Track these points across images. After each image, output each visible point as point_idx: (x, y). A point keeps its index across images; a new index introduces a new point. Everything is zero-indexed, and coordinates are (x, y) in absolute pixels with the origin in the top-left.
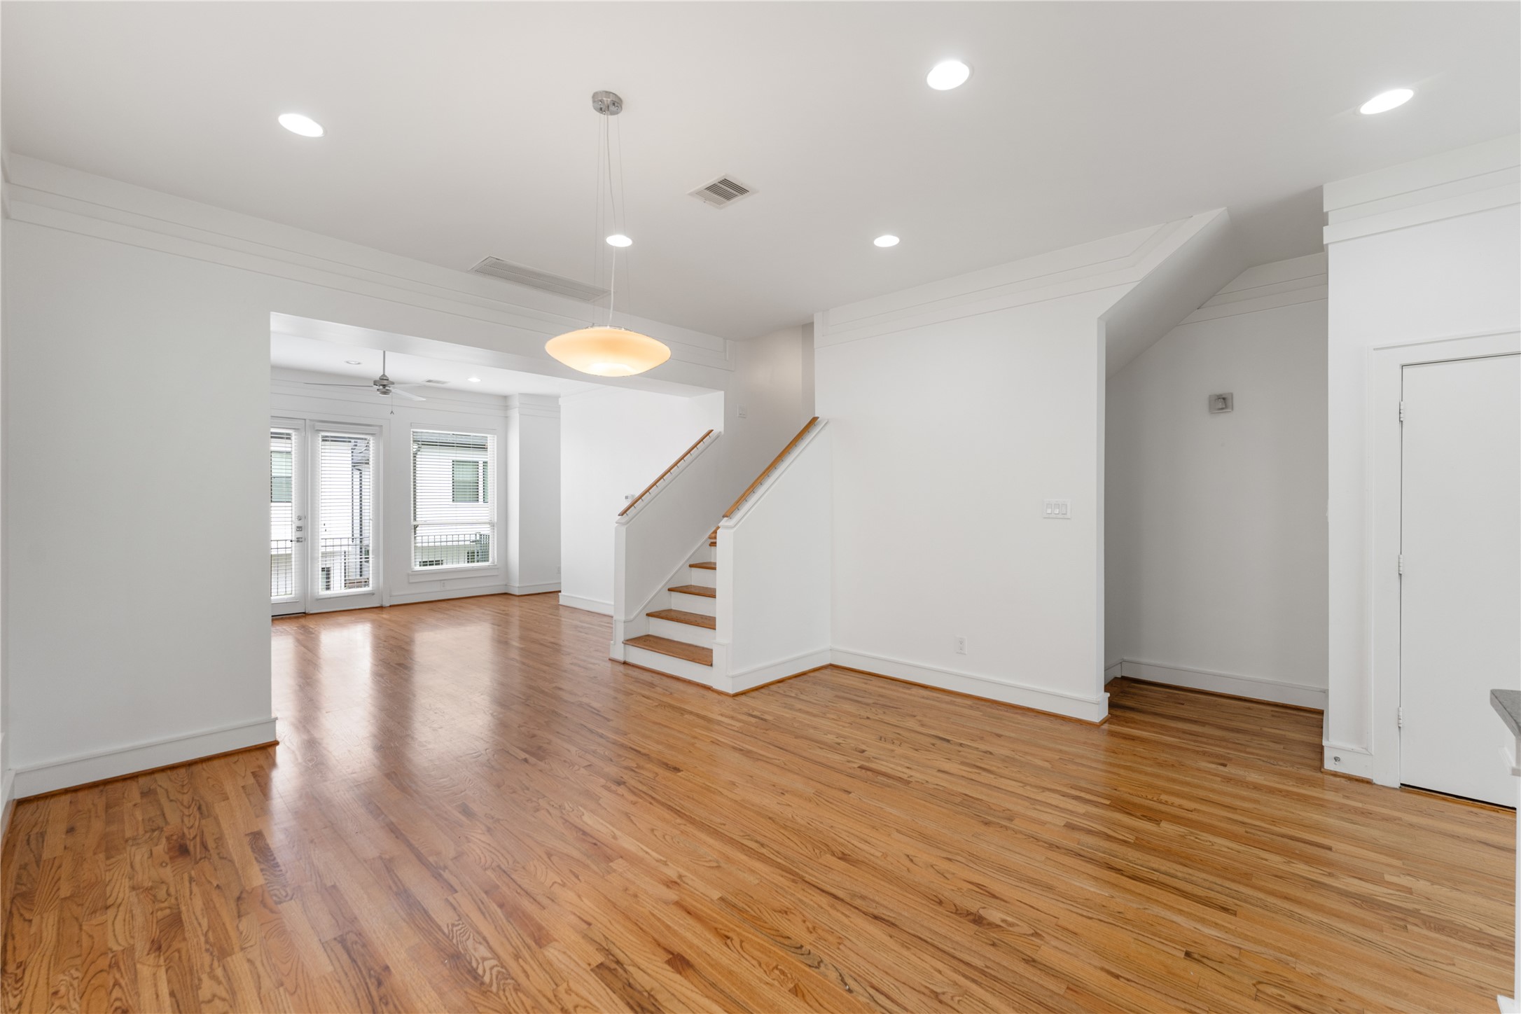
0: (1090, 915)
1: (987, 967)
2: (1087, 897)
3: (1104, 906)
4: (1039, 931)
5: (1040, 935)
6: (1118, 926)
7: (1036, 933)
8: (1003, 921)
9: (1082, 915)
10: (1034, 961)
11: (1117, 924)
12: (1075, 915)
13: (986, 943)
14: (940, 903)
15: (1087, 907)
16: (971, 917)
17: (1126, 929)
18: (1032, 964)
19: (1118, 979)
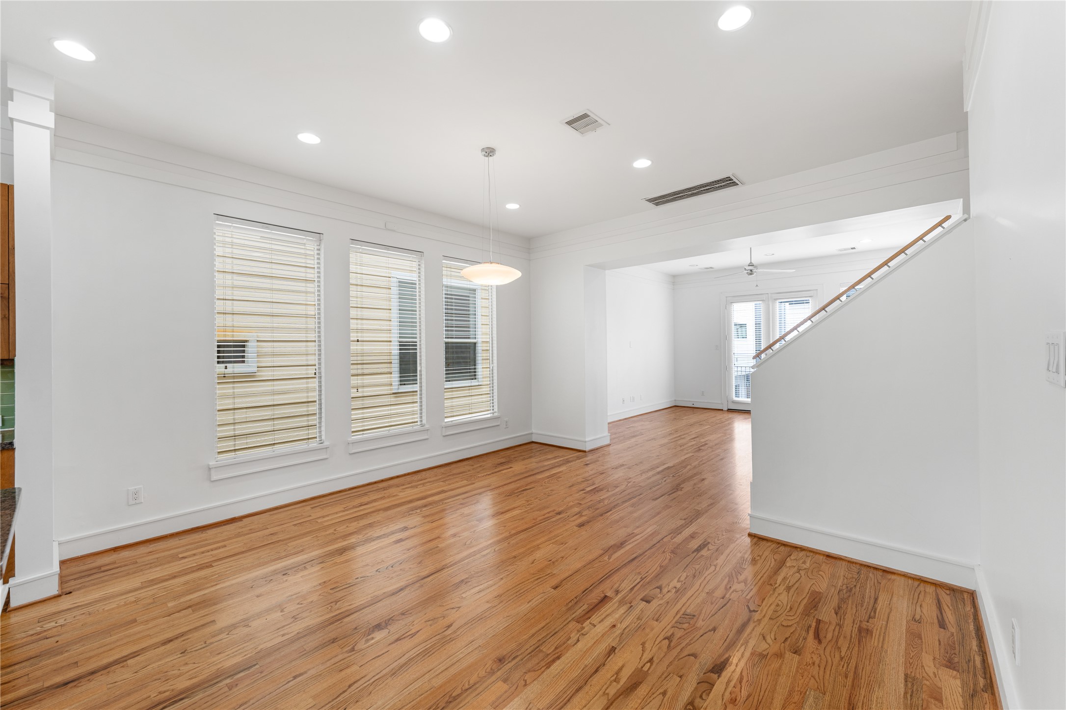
0: (353, 688)
1: (342, 622)
2: (372, 695)
3: (357, 701)
4: (354, 652)
5: (351, 652)
6: (333, 700)
7: (353, 651)
8: (373, 638)
9: (355, 683)
10: (333, 642)
11: (335, 701)
12: (358, 678)
13: (359, 626)
14: (403, 614)
15: (363, 689)
16: (383, 624)
17: (327, 704)
18: (332, 641)
19: (293, 677)
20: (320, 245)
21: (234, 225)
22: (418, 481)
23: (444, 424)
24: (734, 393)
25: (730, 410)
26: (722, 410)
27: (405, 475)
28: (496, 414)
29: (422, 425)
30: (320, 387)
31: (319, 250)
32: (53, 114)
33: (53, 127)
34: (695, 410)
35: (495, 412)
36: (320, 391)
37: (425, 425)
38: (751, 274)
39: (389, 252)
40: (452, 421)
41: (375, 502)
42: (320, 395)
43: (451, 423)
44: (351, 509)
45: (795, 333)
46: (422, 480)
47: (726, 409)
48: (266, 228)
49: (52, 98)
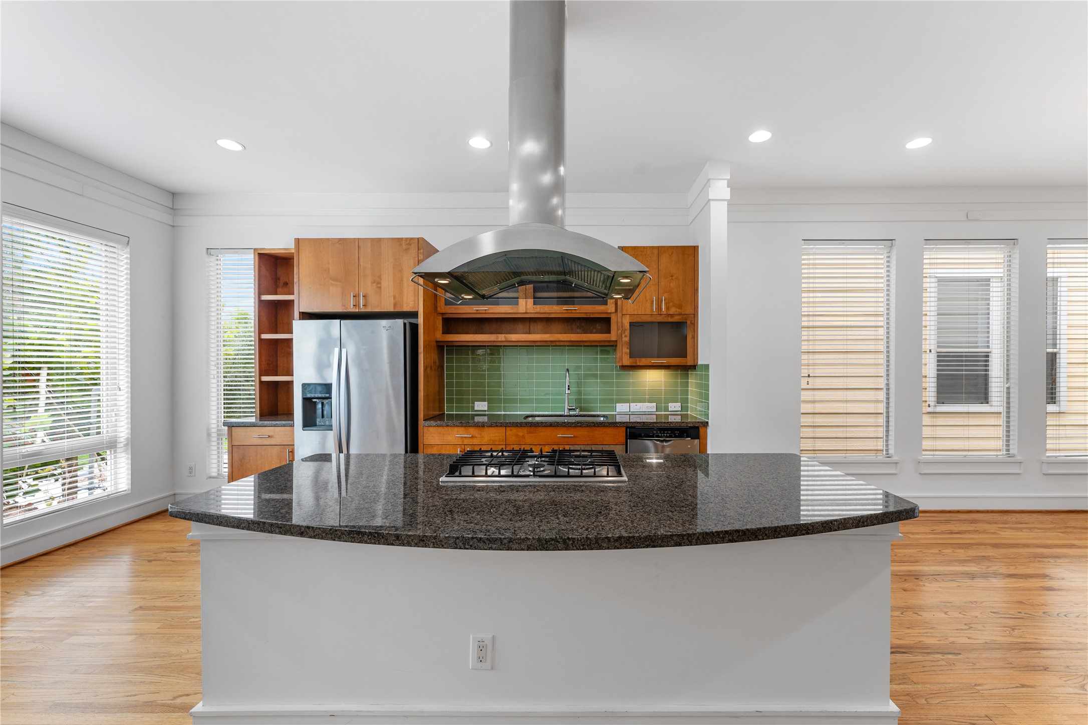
20: (889, 252)
21: (816, 247)
22: (1016, 523)
23: (1045, 458)
27: (987, 512)
29: (1009, 456)
30: (888, 399)
31: (888, 257)
32: (728, 190)
33: (728, 198)
36: (888, 403)
37: (1015, 455)
39: (970, 246)
40: (1056, 457)
41: (969, 533)
42: (888, 408)
43: (1054, 458)
44: (938, 533)
46: (1022, 523)
48: (843, 244)
49: (729, 177)
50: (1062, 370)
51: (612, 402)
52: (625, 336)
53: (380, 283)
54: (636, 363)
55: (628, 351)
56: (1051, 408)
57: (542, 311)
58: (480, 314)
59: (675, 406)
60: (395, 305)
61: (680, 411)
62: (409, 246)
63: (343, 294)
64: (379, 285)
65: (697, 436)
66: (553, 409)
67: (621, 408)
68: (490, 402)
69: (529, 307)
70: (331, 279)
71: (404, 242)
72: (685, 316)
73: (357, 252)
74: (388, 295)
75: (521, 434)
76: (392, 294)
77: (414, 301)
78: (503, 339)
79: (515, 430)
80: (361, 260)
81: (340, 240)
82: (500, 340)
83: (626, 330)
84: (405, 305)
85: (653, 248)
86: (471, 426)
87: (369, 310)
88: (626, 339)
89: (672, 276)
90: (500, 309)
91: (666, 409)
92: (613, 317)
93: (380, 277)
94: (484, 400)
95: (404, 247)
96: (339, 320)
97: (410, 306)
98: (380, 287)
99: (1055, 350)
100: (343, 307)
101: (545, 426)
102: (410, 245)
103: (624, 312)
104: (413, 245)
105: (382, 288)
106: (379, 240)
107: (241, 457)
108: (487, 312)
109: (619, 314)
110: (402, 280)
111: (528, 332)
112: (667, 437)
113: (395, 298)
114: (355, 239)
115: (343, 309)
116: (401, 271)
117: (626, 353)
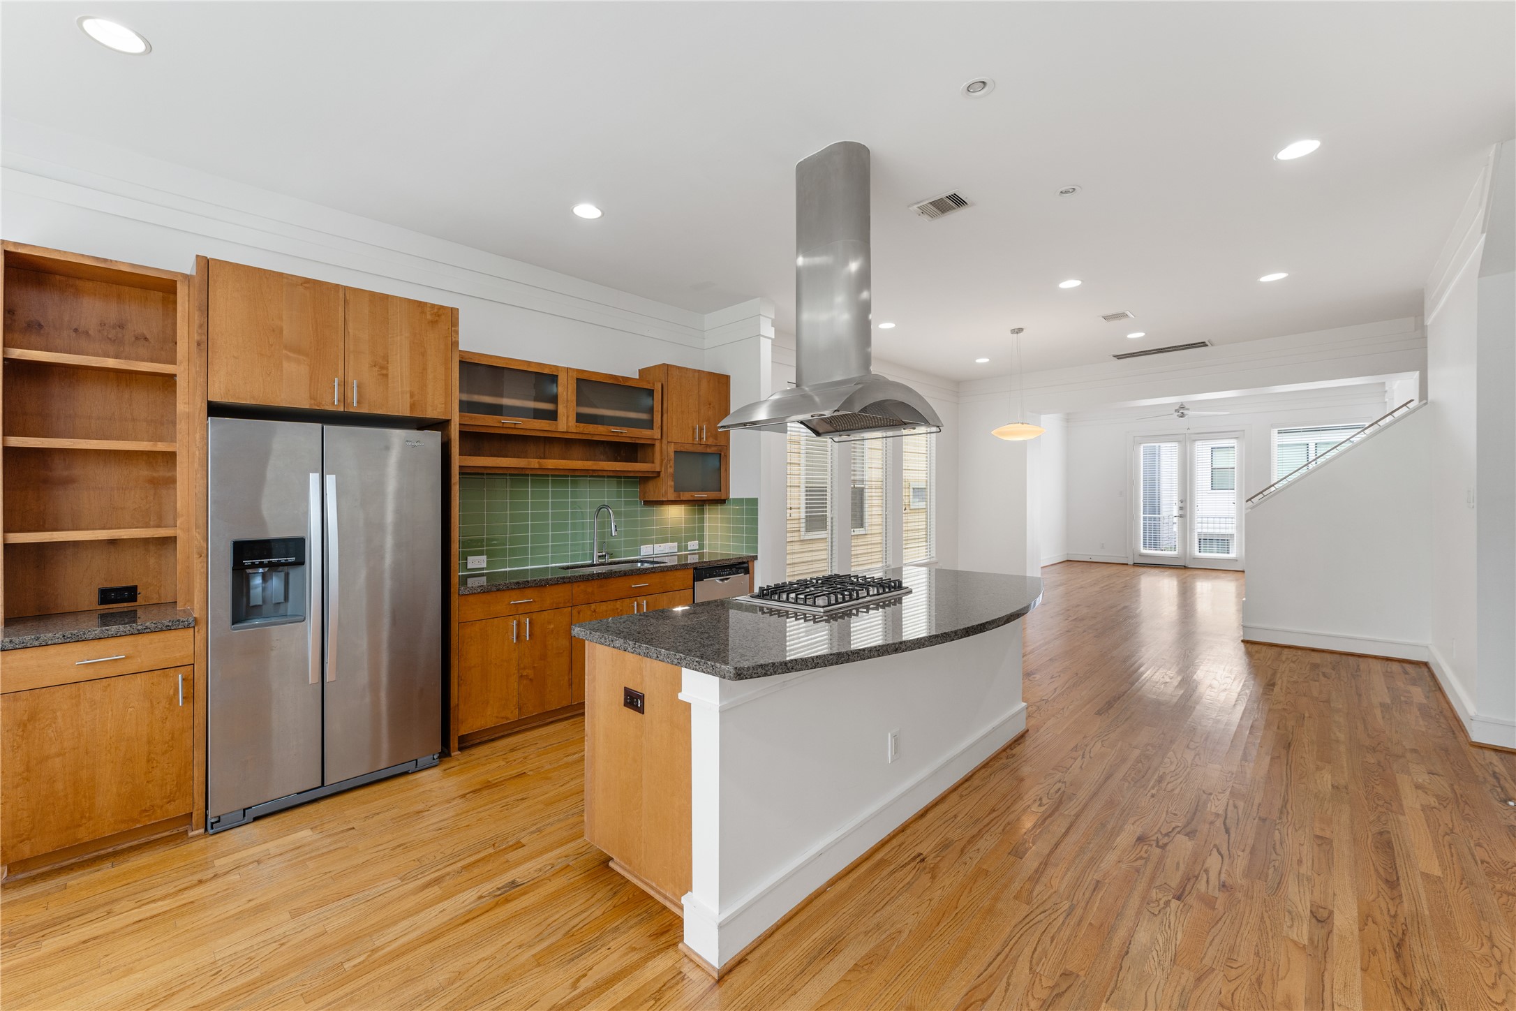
24: (1142, 545)
25: (1136, 565)
26: (1127, 564)
28: (934, 559)
32: (773, 328)
33: (773, 337)
34: (1092, 564)
35: (932, 557)
38: (1182, 417)
45: (1284, 482)
47: (1132, 563)
49: (773, 317)
50: (867, 502)
51: (636, 544)
52: (671, 467)
53: (387, 369)
54: (680, 497)
55: (673, 483)
56: (859, 531)
57: (586, 431)
58: (505, 430)
59: (693, 545)
60: (413, 406)
61: (698, 550)
62: (437, 318)
63: (311, 377)
64: (384, 372)
65: (747, 571)
66: (574, 558)
67: (646, 551)
68: (490, 555)
69: (570, 424)
70: (285, 348)
71: (429, 309)
72: (720, 448)
73: (341, 309)
74: (400, 390)
75: (590, 590)
76: (408, 389)
77: (445, 404)
78: (537, 466)
79: (582, 586)
80: (351, 325)
81: (307, 281)
82: (532, 467)
83: (671, 460)
84: (429, 409)
85: (694, 371)
86: (532, 587)
87: (365, 410)
88: (671, 470)
89: (710, 404)
90: (535, 424)
91: (686, 549)
92: (657, 444)
93: (386, 358)
94: (481, 553)
95: (429, 317)
96: (320, 425)
97: (438, 410)
98: (386, 375)
99: (863, 486)
100: (313, 402)
101: (619, 576)
102: (439, 316)
103: (670, 440)
104: (443, 317)
105: (390, 376)
106: (385, 298)
107: (25, 718)
108: (517, 426)
109: (665, 441)
110: (425, 369)
111: (542, 456)
112: (727, 575)
113: (412, 396)
114: (337, 285)
115: (311, 405)
116: (423, 354)
117: (671, 486)
